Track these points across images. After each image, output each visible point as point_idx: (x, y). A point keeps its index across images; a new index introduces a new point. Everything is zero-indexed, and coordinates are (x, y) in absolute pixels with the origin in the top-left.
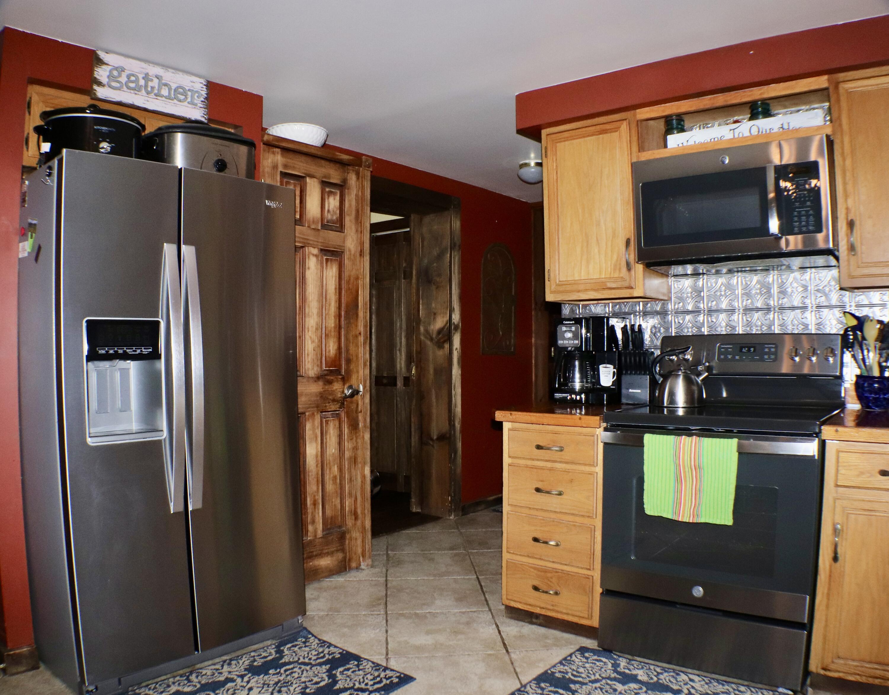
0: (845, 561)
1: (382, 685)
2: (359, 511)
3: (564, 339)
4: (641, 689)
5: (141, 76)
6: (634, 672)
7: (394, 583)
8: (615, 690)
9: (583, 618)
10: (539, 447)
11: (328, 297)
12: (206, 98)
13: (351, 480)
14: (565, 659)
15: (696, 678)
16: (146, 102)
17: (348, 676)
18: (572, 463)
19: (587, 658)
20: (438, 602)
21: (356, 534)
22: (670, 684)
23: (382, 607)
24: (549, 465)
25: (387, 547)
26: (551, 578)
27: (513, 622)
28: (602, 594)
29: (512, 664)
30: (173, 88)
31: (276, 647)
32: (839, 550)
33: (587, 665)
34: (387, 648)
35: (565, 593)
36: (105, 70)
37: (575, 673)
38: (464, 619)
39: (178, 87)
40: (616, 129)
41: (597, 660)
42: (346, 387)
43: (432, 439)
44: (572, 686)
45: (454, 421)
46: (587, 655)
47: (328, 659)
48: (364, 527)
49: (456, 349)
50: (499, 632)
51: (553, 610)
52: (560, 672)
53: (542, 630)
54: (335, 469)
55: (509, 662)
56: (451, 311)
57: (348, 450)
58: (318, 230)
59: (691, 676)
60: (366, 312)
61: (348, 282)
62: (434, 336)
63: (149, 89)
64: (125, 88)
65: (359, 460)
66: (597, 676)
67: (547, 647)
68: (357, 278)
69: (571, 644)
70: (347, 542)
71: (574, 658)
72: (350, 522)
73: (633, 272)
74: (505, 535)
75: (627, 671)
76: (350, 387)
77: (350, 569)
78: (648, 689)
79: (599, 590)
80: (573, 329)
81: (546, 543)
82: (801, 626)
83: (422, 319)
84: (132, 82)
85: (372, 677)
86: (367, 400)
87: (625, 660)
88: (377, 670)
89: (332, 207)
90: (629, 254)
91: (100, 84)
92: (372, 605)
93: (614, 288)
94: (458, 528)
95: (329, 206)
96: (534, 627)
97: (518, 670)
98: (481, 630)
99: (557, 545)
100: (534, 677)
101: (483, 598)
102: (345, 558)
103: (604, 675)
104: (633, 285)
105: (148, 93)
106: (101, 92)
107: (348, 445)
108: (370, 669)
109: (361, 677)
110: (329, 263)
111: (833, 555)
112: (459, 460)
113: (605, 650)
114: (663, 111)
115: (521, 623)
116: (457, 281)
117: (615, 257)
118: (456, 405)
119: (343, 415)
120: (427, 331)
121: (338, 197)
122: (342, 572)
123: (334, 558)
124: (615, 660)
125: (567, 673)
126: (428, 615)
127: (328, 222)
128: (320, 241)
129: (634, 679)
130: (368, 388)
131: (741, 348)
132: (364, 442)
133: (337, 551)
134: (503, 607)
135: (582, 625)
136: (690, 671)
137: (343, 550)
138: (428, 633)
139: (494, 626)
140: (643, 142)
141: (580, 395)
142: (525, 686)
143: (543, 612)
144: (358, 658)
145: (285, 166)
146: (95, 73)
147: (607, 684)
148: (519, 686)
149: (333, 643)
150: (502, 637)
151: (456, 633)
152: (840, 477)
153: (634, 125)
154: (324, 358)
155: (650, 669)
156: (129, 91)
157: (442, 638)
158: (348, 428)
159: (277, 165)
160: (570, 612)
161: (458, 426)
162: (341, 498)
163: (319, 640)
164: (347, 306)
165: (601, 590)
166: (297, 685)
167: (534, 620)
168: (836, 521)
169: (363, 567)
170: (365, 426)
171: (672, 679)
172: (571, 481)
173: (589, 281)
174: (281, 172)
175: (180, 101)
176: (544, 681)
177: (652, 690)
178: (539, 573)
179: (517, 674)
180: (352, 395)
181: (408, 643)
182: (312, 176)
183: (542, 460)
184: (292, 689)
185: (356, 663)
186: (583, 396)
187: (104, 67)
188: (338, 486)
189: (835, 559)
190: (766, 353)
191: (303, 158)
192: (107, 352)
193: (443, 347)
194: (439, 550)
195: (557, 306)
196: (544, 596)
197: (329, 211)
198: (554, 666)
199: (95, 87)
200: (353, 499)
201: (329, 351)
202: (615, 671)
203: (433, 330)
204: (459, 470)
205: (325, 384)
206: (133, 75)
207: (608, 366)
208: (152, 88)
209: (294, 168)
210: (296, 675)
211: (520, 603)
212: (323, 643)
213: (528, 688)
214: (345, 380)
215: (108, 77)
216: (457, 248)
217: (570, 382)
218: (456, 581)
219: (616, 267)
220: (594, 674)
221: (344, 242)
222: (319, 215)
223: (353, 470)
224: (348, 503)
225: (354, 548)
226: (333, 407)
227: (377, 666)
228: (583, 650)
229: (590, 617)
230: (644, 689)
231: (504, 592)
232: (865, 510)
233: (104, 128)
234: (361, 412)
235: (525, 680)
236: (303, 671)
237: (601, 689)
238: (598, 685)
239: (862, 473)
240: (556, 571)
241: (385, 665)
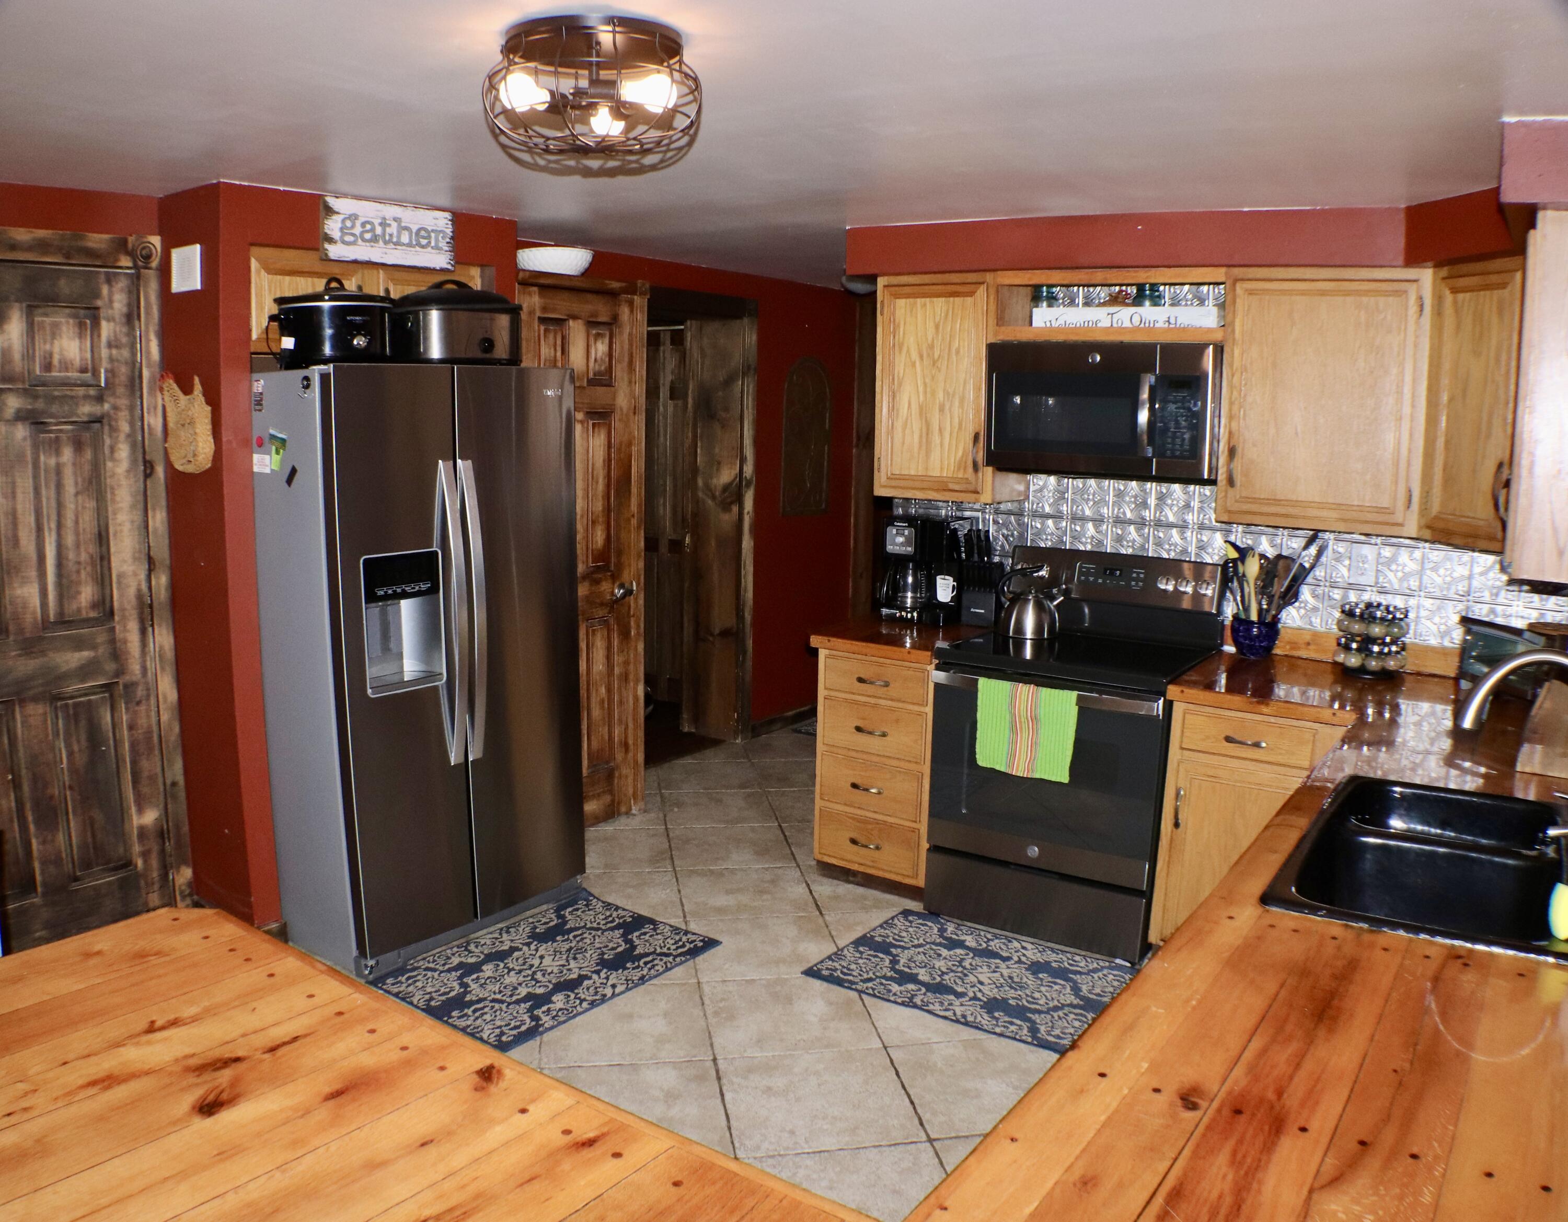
0: (1186, 828)
1: (686, 949)
2: (631, 742)
3: (894, 544)
4: (967, 954)
5: (377, 222)
6: (962, 938)
7: (677, 832)
8: (940, 955)
9: (908, 876)
10: (860, 680)
11: (595, 473)
12: (452, 238)
13: (621, 702)
14: (886, 922)
15: (1029, 946)
16: (384, 256)
17: (646, 941)
18: (899, 701)
19: (911, 922)
20: (734, 856)
21: (626, 771)
22: (999, 951)
23: (668, 862)
24: (873, 701)
25: (659, 784)
26: (872, 830)
27: (825, 880)
28: (929, 850)
29: (827, 927)
30: (414, 231)
31: (556, 911)
32: (1180, 816)
33: (911, 929)
34: (683, 910)
35: (887, 847)
36: (337, 221)
37: (896, 937)
38: (768, 876)
39: (419, 230)
40: (971, 294)
41: (923, 925)
42: (616, 585)
43: (712, 635)
44: (893, 950)
45: (743, 611)
46: (910, 918)
47: (619, 923)
48: (636, 762)
49: (748, 513)
50: (811, 892)
51: (873, 867)
52: (880, 935)
53: (861, 890)
54: (603, 690)
55: (823, 925)
56: (743, 461)
57: (618, 665)
58: (584, 388)
59: (1024, 944)
60: (640, 488)
61: (619, 450)
62: (717, 493)
63: (387, 238)
64: (360, 241)
65: (631, 677)
66: (921, 941)
67: (865, 909)
68: (630, 444)
69: (893, 905)
70: (616, 781)
71: (896, 921)
72: (619, 756)
73: (980, 474)
74: (818, 779)
75: (954, 936)
76: (622, 586)
77: (619, 814)
78: (975, 955)
79: (925, 845)
80: (906, 532)
81: (867, 790)
82: (1139, 893)
83: (701, 468)
84: (367, 231)
85: (673, 941)
86: (641, 602)
87: (953, 925)
88: (676, 934)
89: (600, 354)
90: (977, 452)
91: (330, 240)
92: (655, 860)
93: (957, 491)
94: (748, 757)
95: (596, 354)
96: (850, 886)
97: (834, 933)
98: (790, 889)
99: (879, 793)
100: (851, 940)
101: (789, 852)
102: (613, 801)
103: (928, 940)
104: (979, 489)
105: (386, 243)
106: (335, 251)
107: (617, 659)
108: (669, 934)
109: (661, 942)
110: (596, 430)
111: (1173, 821)
112: (749, 664)
113: (931, 913)
114: (1030, 279)
115: (835, 882)
116: (751, 418)
117: (960, 453)
118: (746, 587)
119: (612, 621)
120: (707, 486)
121: (607, 340)
122: (610, 818)
123: (601, 802)
124: (942, 924)
125: (888, 937)
126: (725, 872)
127: (595, 374)
128: (586, 401)
129: (961, 944)
130: (642, 584)
131: (1105, 570)
132: (636, 655)
133: (604, 792)
134: (814, 863)
135: (906, 885)
136: (1024, 938)
137: (611, 792)
138: (728, 892)
139: (804, 885)
140: (1003, 311)
141: (912, 612)
142: (842, 950)
143: (861, 869)
144: (652, 921)
145: (544, 309)
146: (326, 227)
147: (932, 949)
148: (836, 950)
149: (620, 905)
150: (813, 897)
151: (762, 892)
152: (1185, 740)
153: (992, 291)
154: (590, 551)
155: (980, 935)
156: (364, 244)
157: (744, 899)
158: (619, 637)
159: (534, 310)
160: (893, 870)
161: (748, 617)
162: (609, 726)
163: (603, 902)
164: (618, 482)
165: (927, 846)
166: (592, 951)
167: (851, 879)
168: (1179, 785)
169: (634, 812)
170: (638, 634)
171: (1003, 946)
172: (897, 721)
173: (927, 479)
174: (539, 318)
175: (423, 247)
176: (863, 945)
177: (980, 956)
178: (858, 824)
179: (832, 937)
180: (624, 596)
181: (707, 904)
182: (575, 317)
183: (863, 695)
184: (588, 955)
185: (652, 927)
186: (915, 614)
187: (335, 217)
188: (606, 711)
189: (1177, 825)
190: (1134, 579)
191: (566, 295)
192: (386, 592)
193: (730, 510)
194: (727, 787)
195: (888, 502)
196: (863, 851)
197: (596, 360)
198: (874, 929)
199: (327, 246)
200: (623, 727)
201: (597, 542)
202: (941, 936)
203: (715, 486)
204: (748, 677)
205: (591, 585)
206: (368, 222)
207: (947, 577)
208: (391, 235)
209: (554, 310)
210: (588, 941)
211: (835, 857)
212: (608, 906)
213: (845, 952)
214: (614, 577)
215: (341, 229)
216: (752, 372)
217: (900, 592)
218: (753, 830)
219: (961, 465)
220: (918, 939)
221: (614, 399)
222: (584, 368)
223: (623, 690)
224: (617, 731)
225: (624, 789)
226: (601, 612)
227: (676, 930)
228: (906, 913)
229: (916, 876)
230: (971, 955)
231: (816, 845)
232: (1209, 776)
233: (357, 318)
234: (633, 616)
235: (841, 944)
236: (594, 937)
237: (925, 954)
238: (921, 950)
239: (1208, 737)
240: (877, 822)
241: (684, 927)
